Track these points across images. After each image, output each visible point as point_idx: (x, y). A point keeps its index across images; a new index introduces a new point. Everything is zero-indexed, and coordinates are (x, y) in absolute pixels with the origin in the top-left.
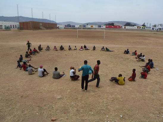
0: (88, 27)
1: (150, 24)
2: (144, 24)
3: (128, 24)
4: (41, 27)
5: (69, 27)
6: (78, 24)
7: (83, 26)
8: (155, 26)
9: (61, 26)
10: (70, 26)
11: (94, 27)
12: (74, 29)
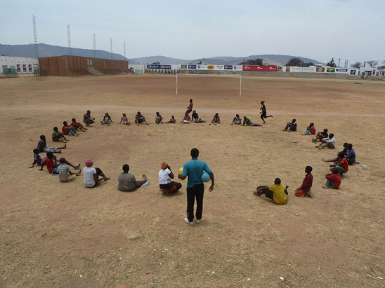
0: (201, 69)
1: (346, 62)
2: (332, 61)
3: (295, 62)
4: (92, 70)
5: (158, 70)
6: (177, 61)
7: (189, 66)
8: (357, 66)
9: (137, 66)
10: (159, 67)
11: (216, 68)
12: (169, 72)
